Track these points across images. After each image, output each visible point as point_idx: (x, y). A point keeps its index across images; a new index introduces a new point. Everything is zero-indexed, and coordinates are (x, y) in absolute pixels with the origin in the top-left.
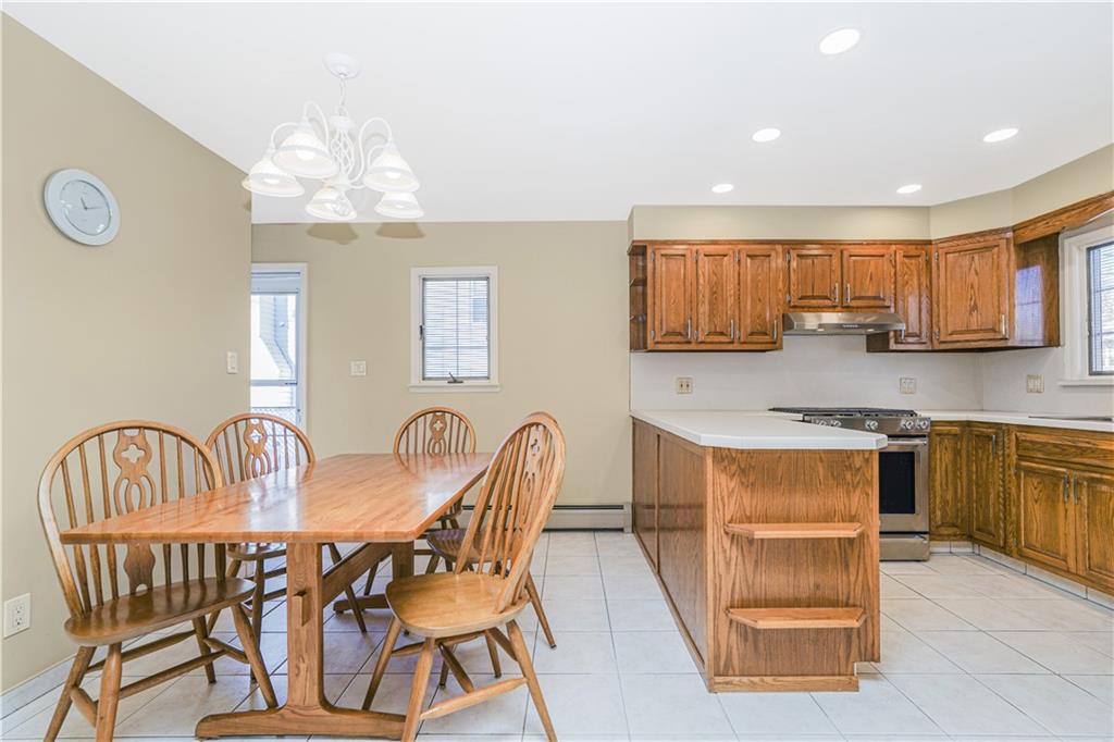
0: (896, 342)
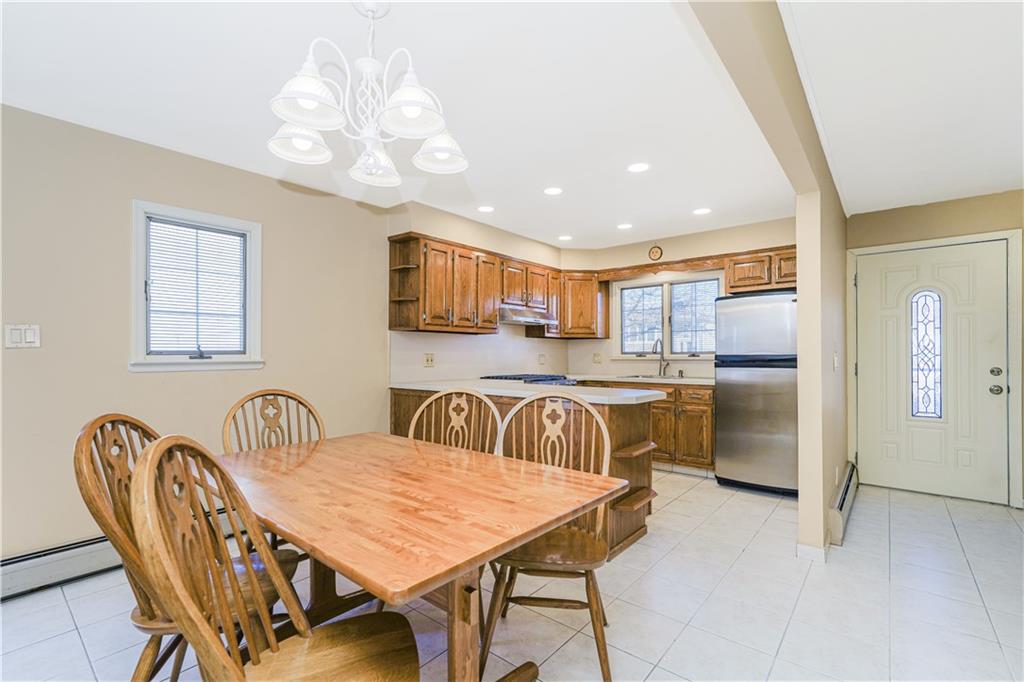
0: (548, 332)
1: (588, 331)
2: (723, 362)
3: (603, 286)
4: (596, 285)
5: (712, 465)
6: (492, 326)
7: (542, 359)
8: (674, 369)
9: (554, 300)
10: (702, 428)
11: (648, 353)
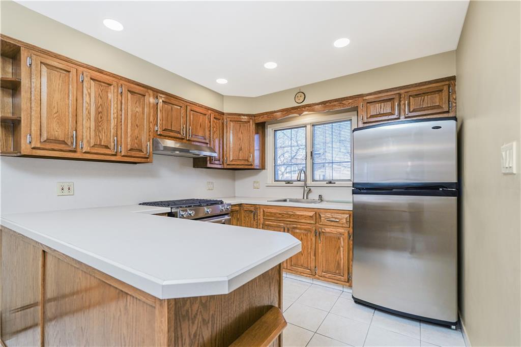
0: (210, 163)
1: (246, 163)
2: (359, 189)
3: (260, 127)
4: (252, 127)
5: (348, 282)
7: (210, 186)
10: (339, 248)
11: (295, 181)
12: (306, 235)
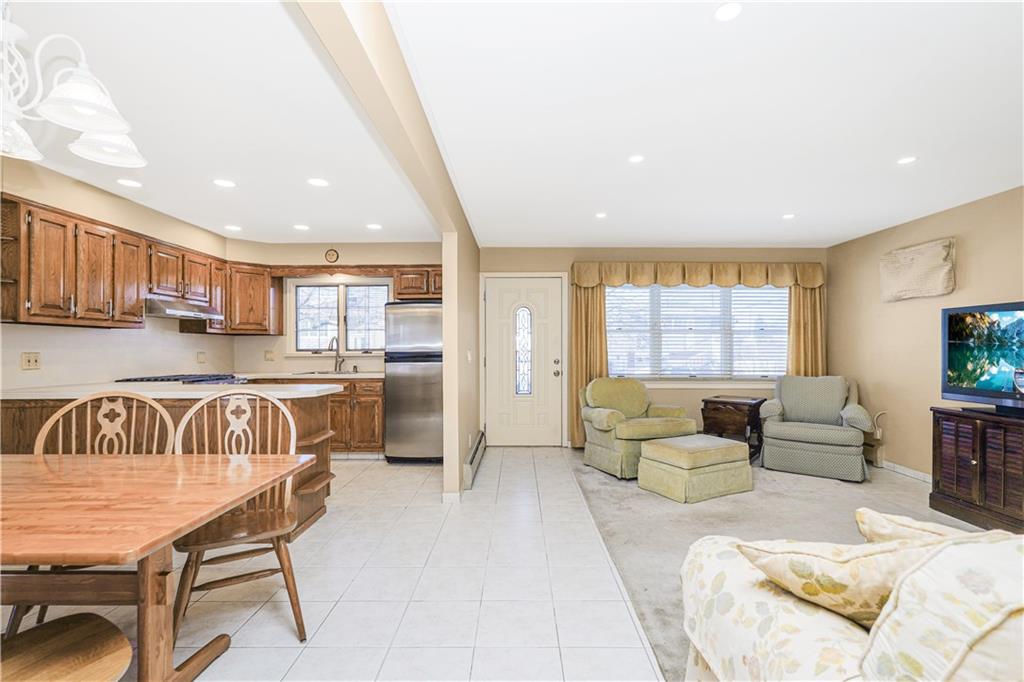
0: (211, 327)
1: (259, 327)
2: (391, 358)
3: (277, 282)
4: (268, 281)
5: (383, 448)
6: (136, 319)
7: (201, 356)
8: (349, 365)
9: (218, 293)
10: (374, 416)
11: (325, 350)
12: (340, 407)
